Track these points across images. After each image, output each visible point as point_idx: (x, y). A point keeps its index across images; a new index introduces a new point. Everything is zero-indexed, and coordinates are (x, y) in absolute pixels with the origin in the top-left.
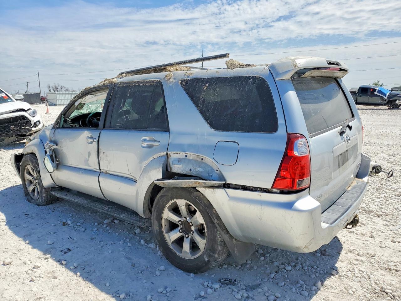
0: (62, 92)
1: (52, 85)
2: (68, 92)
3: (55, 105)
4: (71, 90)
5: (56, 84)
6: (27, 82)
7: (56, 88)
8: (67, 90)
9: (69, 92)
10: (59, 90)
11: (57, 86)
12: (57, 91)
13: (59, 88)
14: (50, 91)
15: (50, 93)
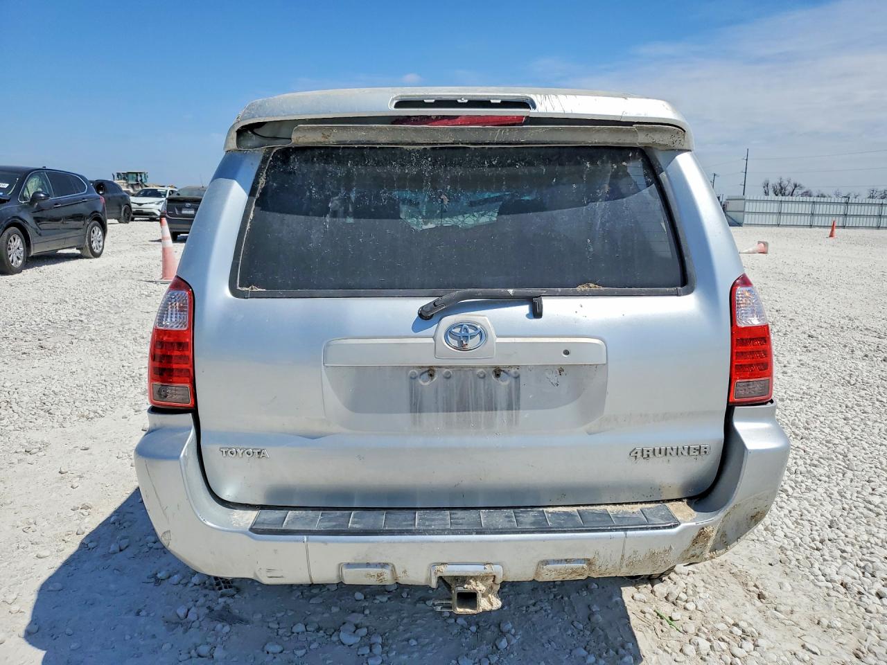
0: (794, 198)
1: (774, 181)
2: (808, 199)
3: (739, 225)
4: (815, 194)
5: (783, 178)
6: (715, 175)
7: (782, 188)
8: (808, 194)
9: (811, 199)
10: (787, 192)
11: (785, 183)
12: (783, 195)
13: (789, 189)
14: (767, 193)
15: (766, 198)
